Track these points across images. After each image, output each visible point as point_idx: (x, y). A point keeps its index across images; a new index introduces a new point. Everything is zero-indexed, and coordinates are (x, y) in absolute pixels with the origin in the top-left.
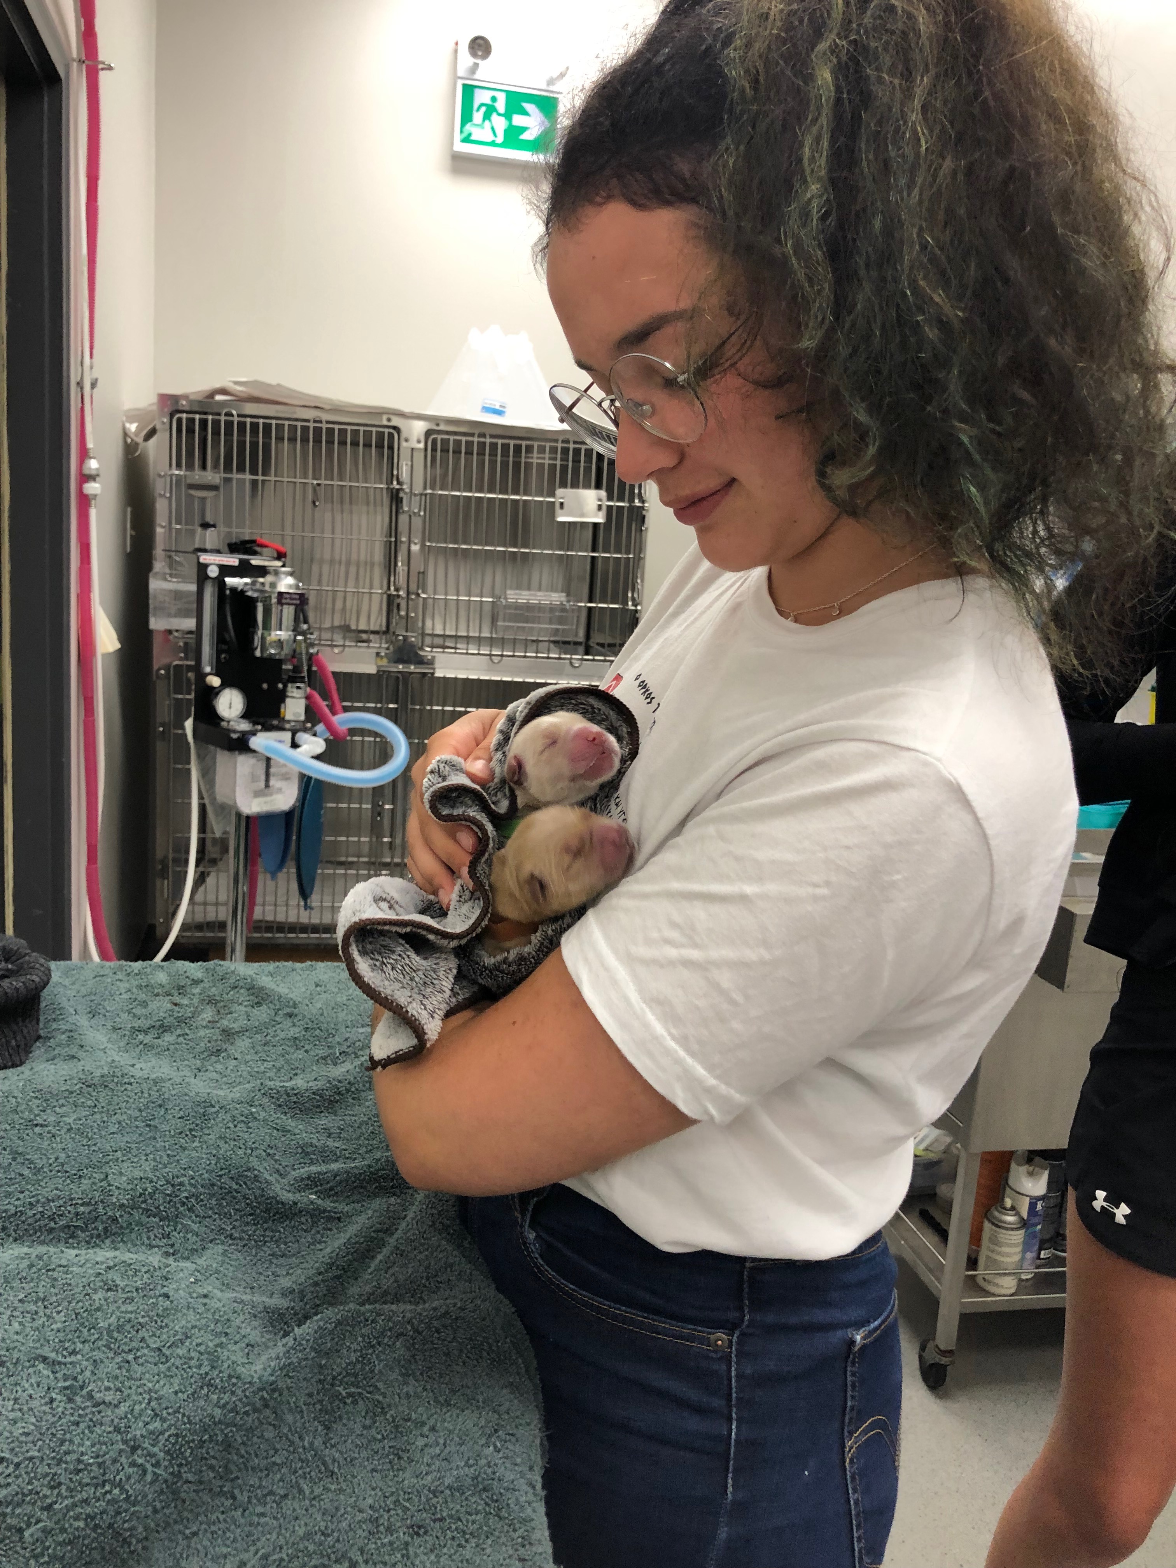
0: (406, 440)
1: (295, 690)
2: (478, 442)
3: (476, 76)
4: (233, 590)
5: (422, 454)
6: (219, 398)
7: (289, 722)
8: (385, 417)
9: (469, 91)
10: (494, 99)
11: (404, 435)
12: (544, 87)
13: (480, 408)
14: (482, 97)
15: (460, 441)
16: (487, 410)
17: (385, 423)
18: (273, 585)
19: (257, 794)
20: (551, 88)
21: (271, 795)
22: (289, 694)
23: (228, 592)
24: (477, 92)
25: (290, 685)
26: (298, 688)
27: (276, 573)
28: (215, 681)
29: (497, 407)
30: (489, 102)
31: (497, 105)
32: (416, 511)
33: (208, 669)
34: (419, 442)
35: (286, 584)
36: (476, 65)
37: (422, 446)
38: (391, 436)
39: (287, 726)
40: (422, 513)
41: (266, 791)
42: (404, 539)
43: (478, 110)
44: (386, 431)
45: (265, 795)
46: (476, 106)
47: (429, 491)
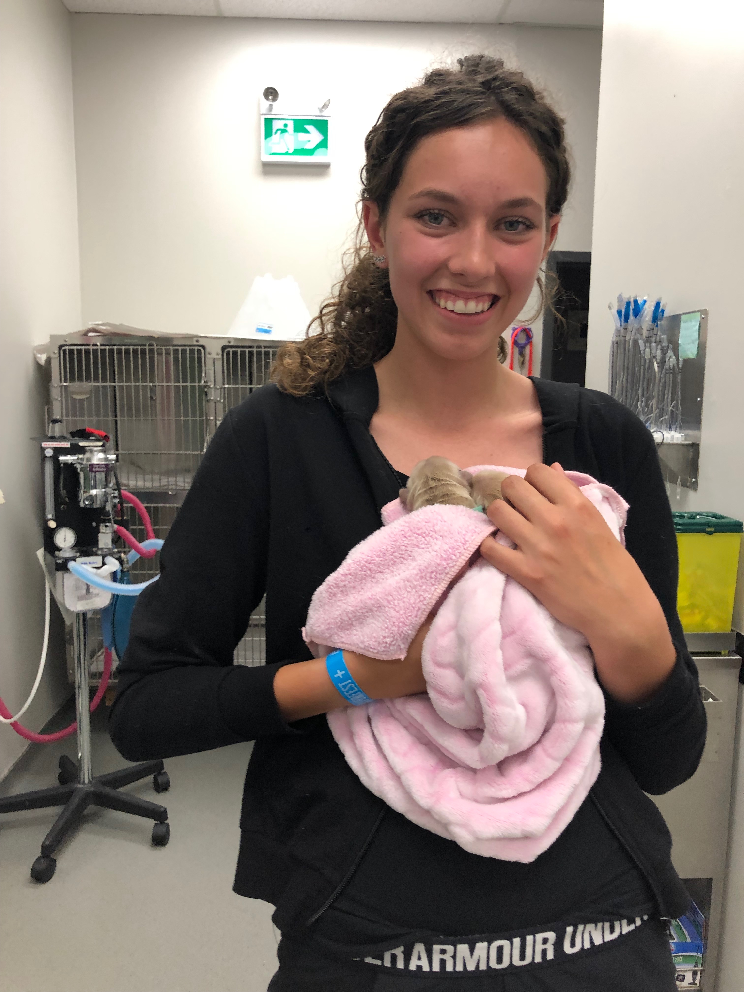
0: (210, 354)
1: (104, 528)
2: (257, 352)
3: (273, 112)
4: (66, 464)
5: (221, 362)
6: (90, 334)
7: (102, 549)
8: (195, 339)
9: (269, 122)
10: (286, 125)
11: (208, 350)
12: (318, 114)
13: (255, 329)
14: (278, 125)
15: (245, 352)
16: (260, 330)
17: (195, 343)
18: (89, 460)
19: (80, 598)
20: (323, 114)
21: (91, 598)
22: (101, 531)
23: (62, 465)
24: (274, 122)
25: (101, 525)
26: (106, 526)
27: (91, 451)
28: (52, 524)
29: (266, 328)
30: (283, 127)
31: (287, 129)
32: (219, 399)
33: (50, 516)
34: (218, 354)
35: (98, 458)
36: (271, 106)
37: (220, 356)
38: (199, 351)
39: (99, 552)
40: (222, 401)
41: (87, 596)
42: (212, 418)
43: (276, 133)
44: (196, 348)
45: (86, 599)
46: (274, 130)
47: (226, 386)
